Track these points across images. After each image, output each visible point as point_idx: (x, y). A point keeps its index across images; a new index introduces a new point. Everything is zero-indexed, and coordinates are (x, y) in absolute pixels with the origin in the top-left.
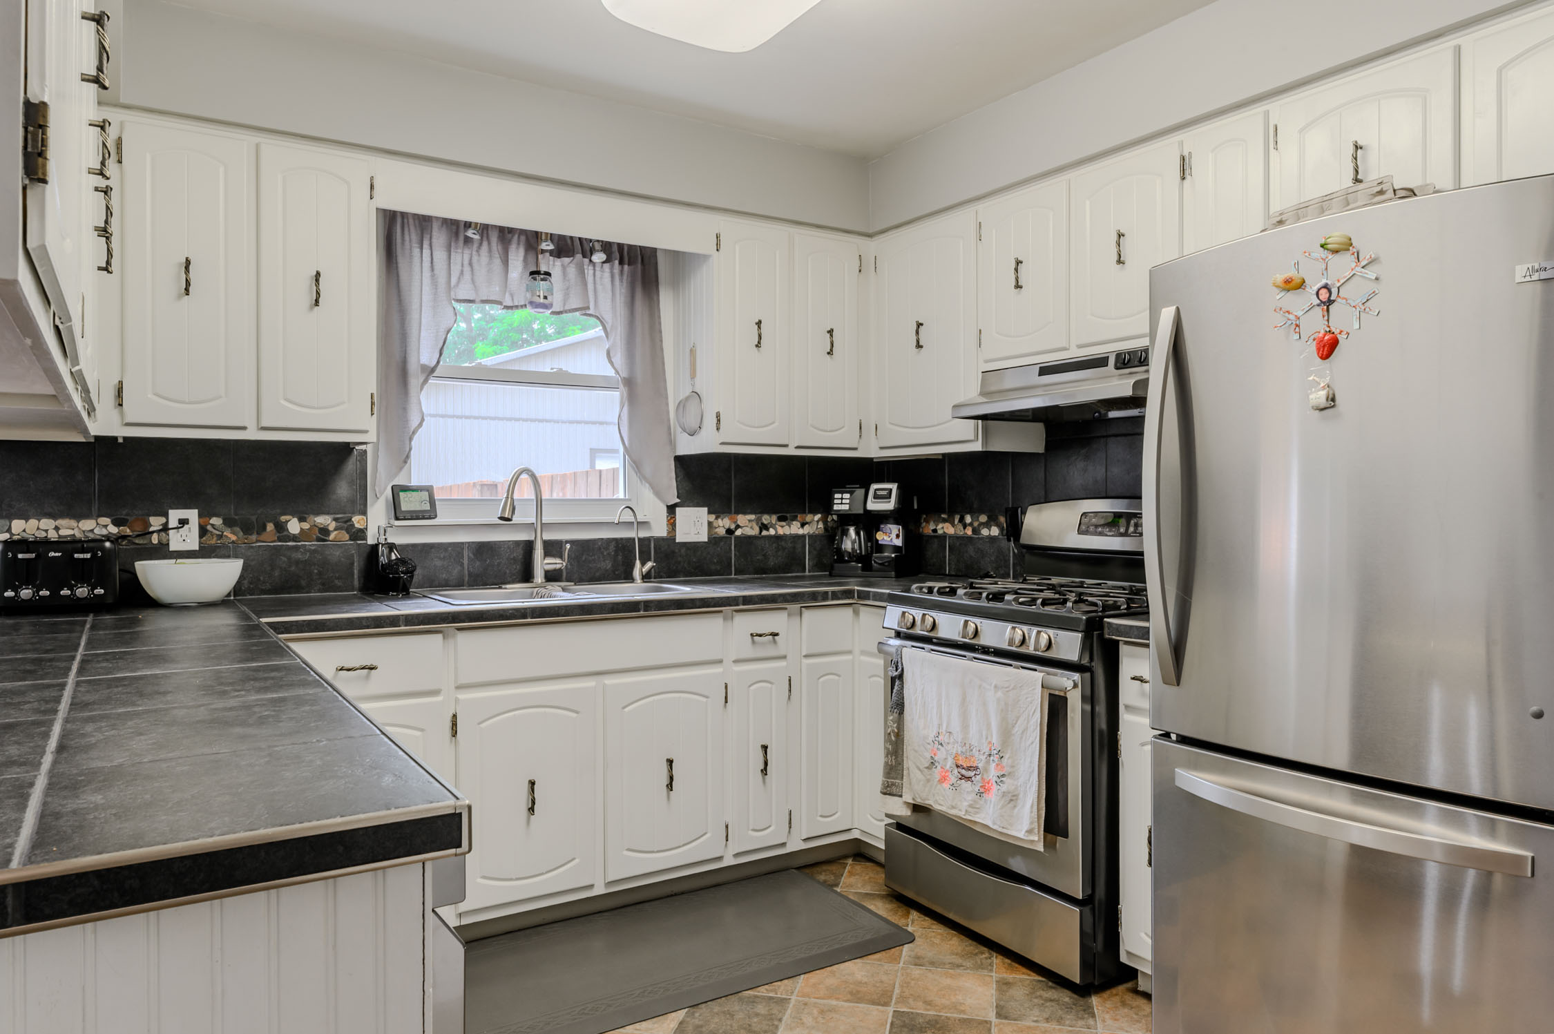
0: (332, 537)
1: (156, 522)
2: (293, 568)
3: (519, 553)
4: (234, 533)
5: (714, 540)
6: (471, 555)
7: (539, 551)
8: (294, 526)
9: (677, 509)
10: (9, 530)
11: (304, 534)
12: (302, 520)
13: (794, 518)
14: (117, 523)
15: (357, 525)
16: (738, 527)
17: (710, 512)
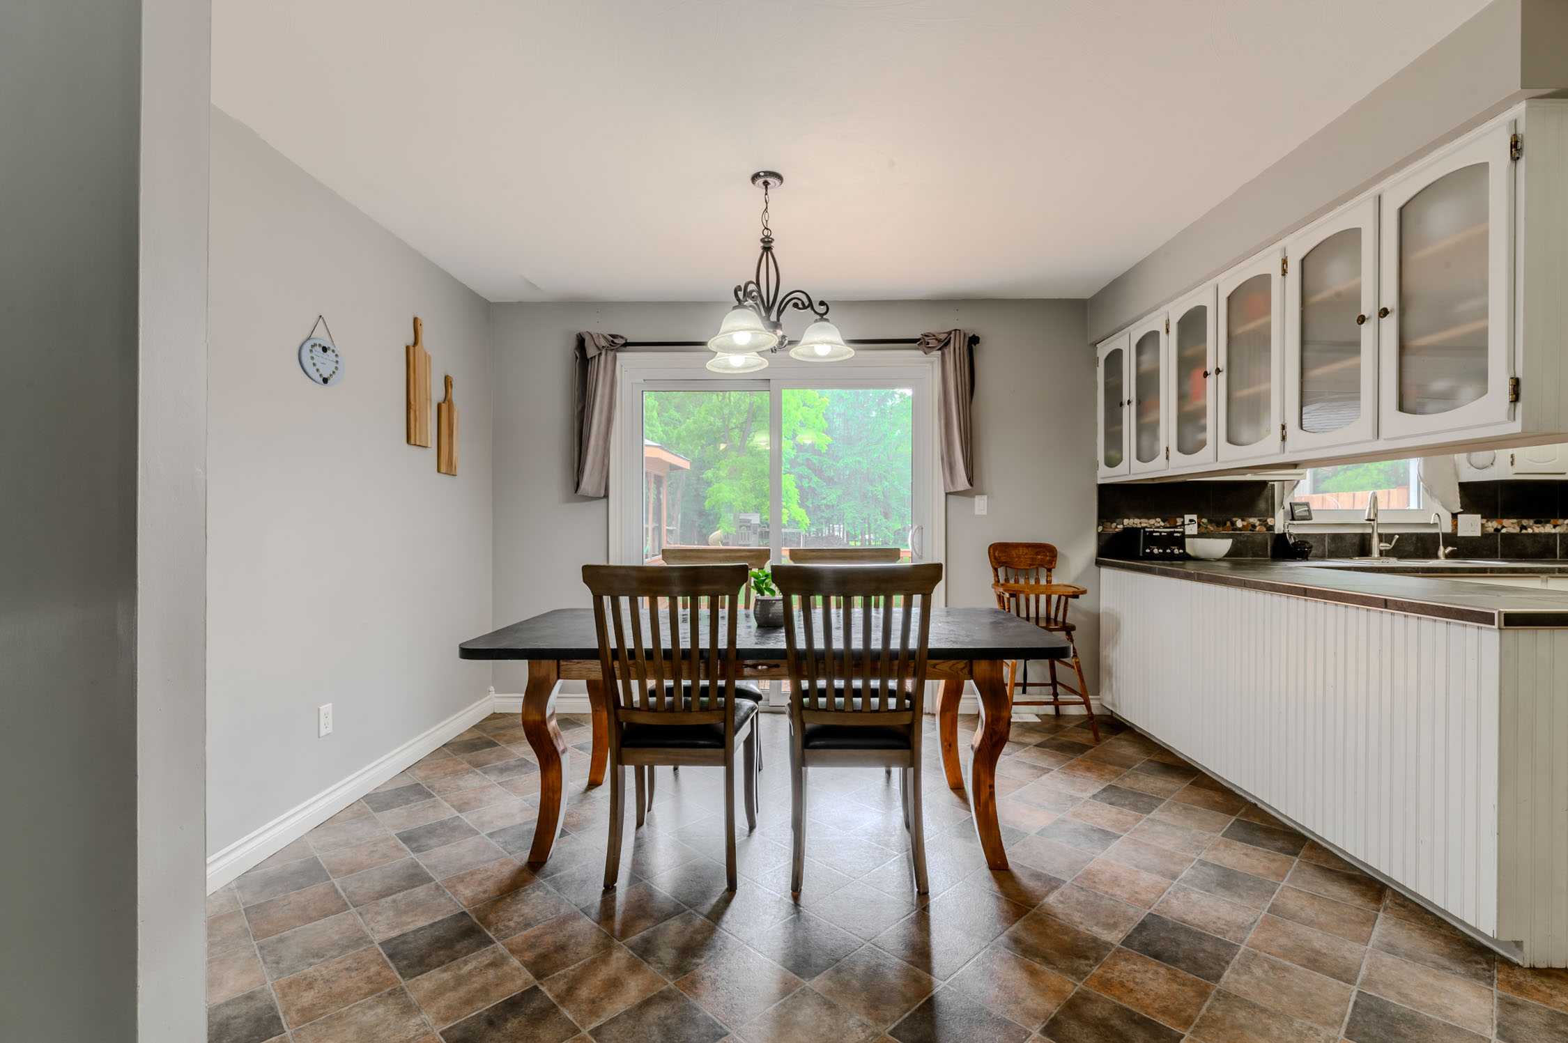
0: (1257, 529)
1: (1179, 521)
2: (1239, 545)
3: (1356, 540)
4: (1213, 527)
5: (1485, 535)
6: (1330, 541)
7: (1375, 540)
8: (1239, 524)
9: (1459, 516)
10: (1123, 524)
11: (1244, 528)
12: (1243, 520)
13: (1548, 522)
14: (1164, 521)
15: (1269, 523)
16: (1503, 527)
17: (1482, 518)
